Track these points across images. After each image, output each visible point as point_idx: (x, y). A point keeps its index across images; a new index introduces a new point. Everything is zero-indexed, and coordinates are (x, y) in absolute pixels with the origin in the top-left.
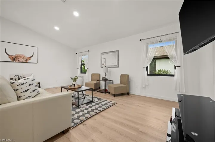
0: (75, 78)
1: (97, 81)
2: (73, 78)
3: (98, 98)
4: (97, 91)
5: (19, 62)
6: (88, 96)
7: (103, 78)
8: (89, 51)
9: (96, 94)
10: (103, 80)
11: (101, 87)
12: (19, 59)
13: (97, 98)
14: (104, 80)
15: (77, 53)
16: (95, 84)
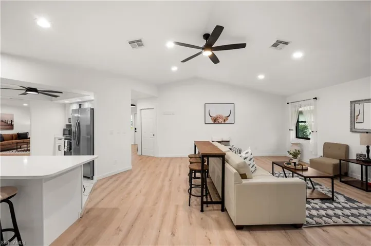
0: (294, 153)
1: (340, 160)
2: (292, 152)
3: (346, 196)
4: (341, 181)
5: (219, 123)
6: (321, 185)
7: (359, 155)
8: (316, 98)
9: (339, 187)
10: (358, 161)
11: (350, 172)
12: (219, 120)
13: (344, 196)
14: (363, 161)
15: (288, 103)
16: (335, 166)
